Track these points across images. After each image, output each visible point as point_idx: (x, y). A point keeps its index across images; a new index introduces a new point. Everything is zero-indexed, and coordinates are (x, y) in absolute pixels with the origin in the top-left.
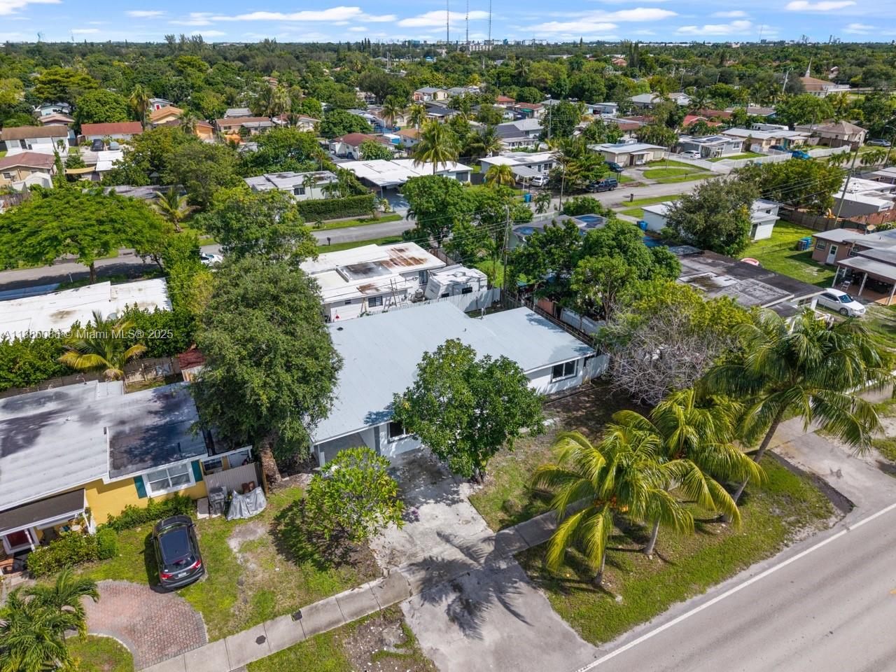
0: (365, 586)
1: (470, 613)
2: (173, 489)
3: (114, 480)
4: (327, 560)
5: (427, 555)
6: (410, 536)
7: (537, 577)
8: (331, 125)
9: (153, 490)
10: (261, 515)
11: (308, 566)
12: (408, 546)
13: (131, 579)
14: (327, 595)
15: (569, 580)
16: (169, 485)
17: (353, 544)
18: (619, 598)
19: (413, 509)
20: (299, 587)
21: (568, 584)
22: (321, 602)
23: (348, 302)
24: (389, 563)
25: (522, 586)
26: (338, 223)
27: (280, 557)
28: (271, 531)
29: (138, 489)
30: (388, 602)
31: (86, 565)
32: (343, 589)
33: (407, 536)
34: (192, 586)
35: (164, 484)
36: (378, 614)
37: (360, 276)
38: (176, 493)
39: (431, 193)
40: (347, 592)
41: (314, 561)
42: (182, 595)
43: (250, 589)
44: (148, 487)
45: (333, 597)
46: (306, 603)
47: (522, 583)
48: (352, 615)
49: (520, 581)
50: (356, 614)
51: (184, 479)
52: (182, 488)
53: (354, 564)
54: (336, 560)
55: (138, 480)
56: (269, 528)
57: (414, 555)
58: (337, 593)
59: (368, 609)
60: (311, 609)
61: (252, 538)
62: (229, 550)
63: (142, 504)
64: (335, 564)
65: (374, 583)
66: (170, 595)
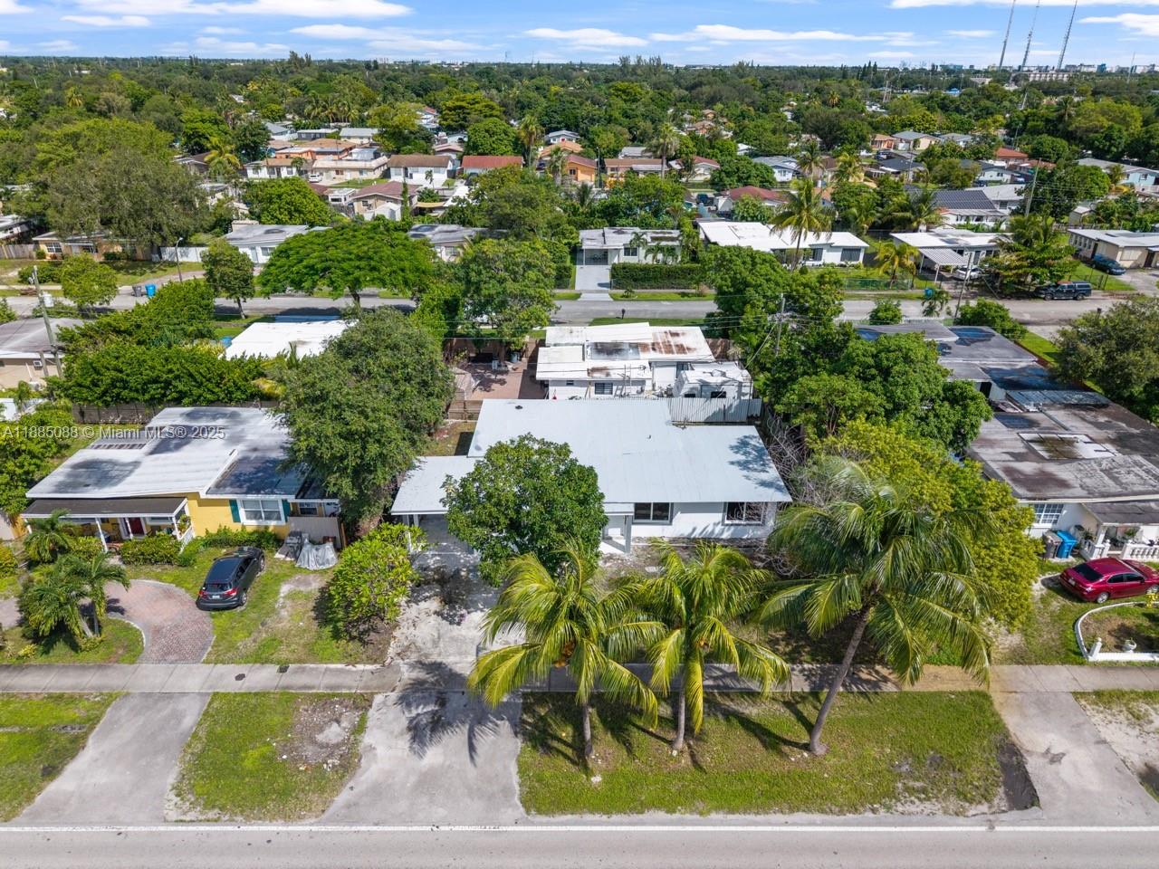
0: (360, 667)
1: (433, 730)
2: (264, 523)
3: (210, 497)
4: (346, 631)
5: (439, 660)
6: (439, 638)
7: (529, 724)
8: (723, 174)
9: (247, 518)
10: (325, 571)
11: (328, 630)
12: (429, 645)
13: (188, 590)
14: (321, 662)
15: (560, 740)
16: (261, 517)
17: (380, 624)
18: (597, 779)
19: (464, 611)
20: (305, 646)
21: (555, 744)
22: (312, 666)
23: (570, 383)
24: (399, 654)
25: (505, 726)
26: (654, 295)
27: (312, 614)
28: (323, 588)
29: (233, 511)
30: (368, 688)
31: (167, 566)
32: (339, 661)
33: (436, 635)
34: (226, 612)
35: (256, 515)
36: (350, 696)
37: (602, 356)
38: (267, 527)
39: (731, 269)
40: (340, 666)
41: (335, 627)
42: (213, 617)
43: (267, 632)
44: (242, 512)
45: (325, 666)
46: (300, 661)
47: (507, 723)
48: (327, 688)
49: (508, 720)
50: (331, 688)
51: (276, 515)
52: (272, 524)
53: (364, 643)
54: (355, 634)
55: (233, 503)
56: (323, 584)
57: (427, 656)
58: (332, 663)
59: (345, 687)
60: (300, 668)
61: (302, 589)
62: (277, 593)
63: (235, 528)
64: (350, 636)
65: (369, 667)
66: (205, 613)
